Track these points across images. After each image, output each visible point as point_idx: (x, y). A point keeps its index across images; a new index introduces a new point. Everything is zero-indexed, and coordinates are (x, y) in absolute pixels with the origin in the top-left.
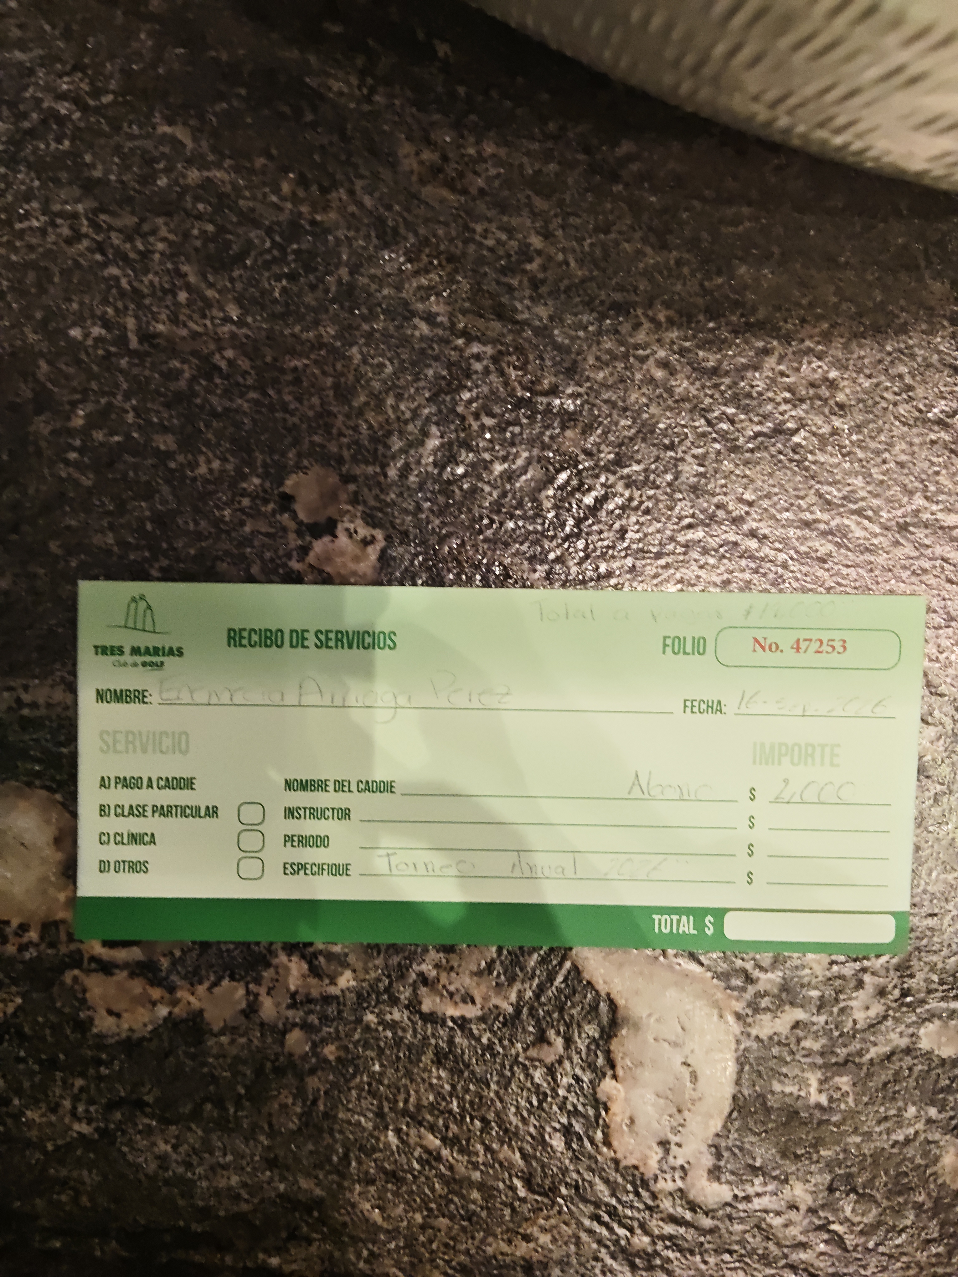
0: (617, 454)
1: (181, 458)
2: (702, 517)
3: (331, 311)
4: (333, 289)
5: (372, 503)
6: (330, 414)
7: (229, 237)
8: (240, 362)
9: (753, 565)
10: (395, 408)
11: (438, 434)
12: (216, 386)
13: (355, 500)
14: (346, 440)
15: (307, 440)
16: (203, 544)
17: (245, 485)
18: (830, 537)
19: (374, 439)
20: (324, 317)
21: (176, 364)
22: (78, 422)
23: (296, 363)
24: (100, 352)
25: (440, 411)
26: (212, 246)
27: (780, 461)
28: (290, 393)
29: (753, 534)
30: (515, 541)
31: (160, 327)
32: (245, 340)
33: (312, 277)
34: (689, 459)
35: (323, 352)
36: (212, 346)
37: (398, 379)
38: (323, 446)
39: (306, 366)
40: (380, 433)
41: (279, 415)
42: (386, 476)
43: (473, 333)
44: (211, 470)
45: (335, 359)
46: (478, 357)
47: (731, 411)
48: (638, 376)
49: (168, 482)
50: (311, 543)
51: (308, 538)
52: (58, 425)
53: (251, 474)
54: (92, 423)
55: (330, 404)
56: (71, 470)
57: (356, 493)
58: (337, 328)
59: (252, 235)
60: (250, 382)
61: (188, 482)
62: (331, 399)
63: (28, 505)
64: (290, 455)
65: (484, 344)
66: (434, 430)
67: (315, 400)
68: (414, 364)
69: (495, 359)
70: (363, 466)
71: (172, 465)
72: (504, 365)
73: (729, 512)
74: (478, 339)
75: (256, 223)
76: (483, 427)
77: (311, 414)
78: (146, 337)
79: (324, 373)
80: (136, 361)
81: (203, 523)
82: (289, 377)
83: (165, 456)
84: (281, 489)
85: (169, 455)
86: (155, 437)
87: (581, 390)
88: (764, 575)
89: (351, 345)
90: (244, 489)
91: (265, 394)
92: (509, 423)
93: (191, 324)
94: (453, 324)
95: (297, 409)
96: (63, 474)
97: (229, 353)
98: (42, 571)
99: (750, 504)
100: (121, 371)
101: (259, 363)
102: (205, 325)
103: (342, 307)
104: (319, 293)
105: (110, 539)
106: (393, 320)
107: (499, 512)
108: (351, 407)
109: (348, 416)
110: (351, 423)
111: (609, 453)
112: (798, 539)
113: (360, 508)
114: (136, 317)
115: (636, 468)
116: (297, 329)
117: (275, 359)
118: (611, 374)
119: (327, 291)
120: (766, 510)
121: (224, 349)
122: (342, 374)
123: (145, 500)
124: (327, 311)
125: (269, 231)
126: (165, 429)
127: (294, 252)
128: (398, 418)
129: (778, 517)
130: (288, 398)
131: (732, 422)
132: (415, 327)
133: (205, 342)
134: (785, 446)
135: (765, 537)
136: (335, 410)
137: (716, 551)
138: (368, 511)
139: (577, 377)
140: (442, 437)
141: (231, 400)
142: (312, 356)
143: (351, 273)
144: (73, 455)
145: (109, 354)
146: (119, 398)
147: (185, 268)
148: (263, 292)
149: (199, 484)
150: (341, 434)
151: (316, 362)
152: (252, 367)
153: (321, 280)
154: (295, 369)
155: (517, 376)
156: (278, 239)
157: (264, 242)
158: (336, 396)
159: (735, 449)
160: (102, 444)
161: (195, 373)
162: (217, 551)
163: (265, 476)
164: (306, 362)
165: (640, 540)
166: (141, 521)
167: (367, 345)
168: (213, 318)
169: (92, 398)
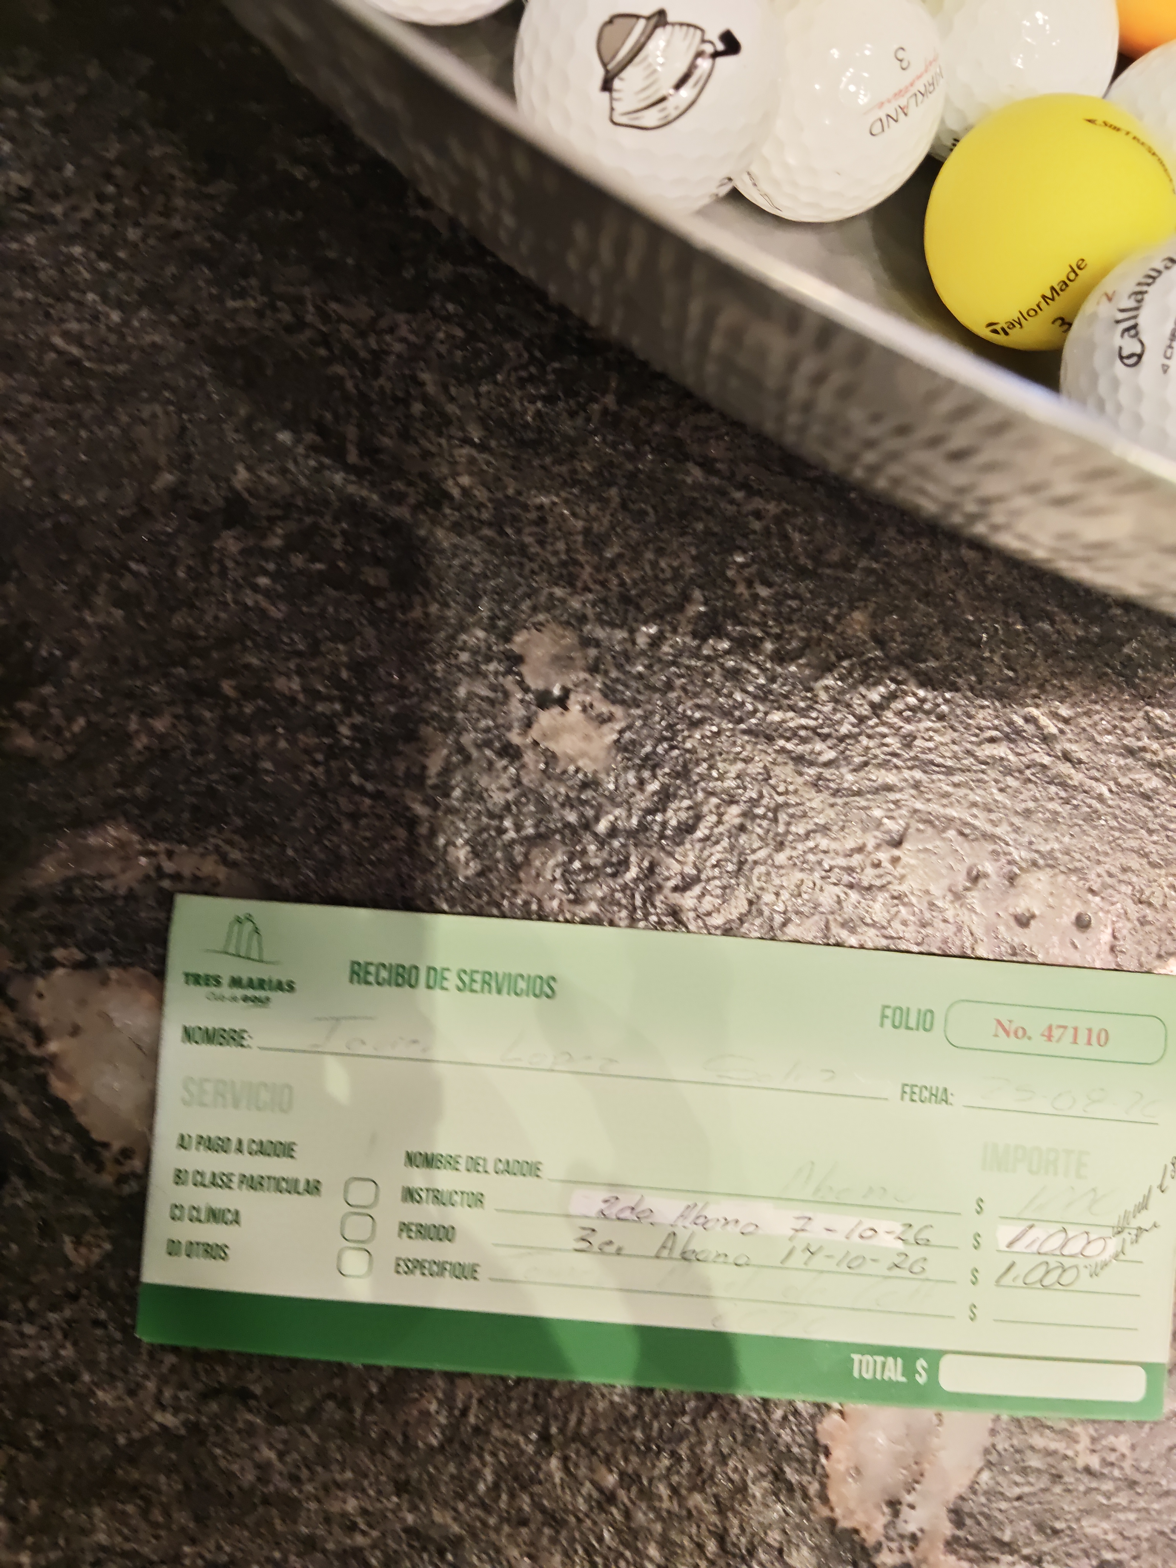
0: (913, 645)
1: (392, 597)
2: (1007, 729)
3: (591, 445)
4: (596, 417)
5: (614, 674)
6: (576, 562)
7: (481, 345)
8: (476, 492)
9: (1063, 794)
10: (654, 565)
11: (702, 599)
12: (445, 516)
13: (594, 669)
14: (591, 596)
15: (546, 591)
16: (407, 702)
17: (464, 637)
18: (1158, 770)
19: (625, 599)
20: (581, 449)
21: (399, 485)
22: (275, 542)
23: (544, 500)
24: (312, 463)
25: (707, 574)
26: (459, 353)
27: (1106, 674)
28: (530, 534)
29: (1066, 757)
30: (782, 736)
31: (386, 441)
32: (485, 467)
33: (572, 402)
34: (996, 659)
35: (575, 491)
36: (445, 470)
37: (661, 530)
38: (563, 601)
39: (554, 504)
40: (633, 592)
41: (513, 558)
42: (634, 643)
43: (755, 486)
44: (427, 615)
45: (590, 500)
46: (758, 515)
47: (1051, 608)
48: (945, 555)
49: (372, 623)
50: (536, 713)
51: (534, 708)
52: (251, 542)
53: (474, 625)
54: (291, 545)
55: (577, 551)
56: (260, 597)
57: (598, 660)
58: (595, 463)
59: (507, 346)
60: (485, 515)
61: (397, 625)
62: (579, 546)
63: (202, 633)
64: (524, 607)
65: (768, 502)
66: (697, 594)
67: (561, 546)
68: (683, 515)
69: (779, 520)
70: (608, 630)
71: (381, 604)
72: (789, 529)
73: (1039, 727)
74: (760, 493)
75: (514, 334)
76: (756, 597)
77: (553, 560)
78: (369, 450)
79: (574, 514)
80: (353, 478)
81: (410, 677)
82: (533, 515)
83: (373, 593)
84: (507, 646)
85: (378, 592)
86: (366, 569)
87: (875, 565)
88: (1076, 807)
89: (610, 485)
90: (465, 642)
91: (502, 533)
92: (787, 596)
93: (423, 442)
94: (733, 474)
95: (537, 554)
96: (250, 603)
97: (465, 480)
98: (207, 715)
99: (1066, 721)
100: (333, 487)
101: (499, 495)
102: (440, 445)
103: (604, 441)
104: (579, 421)
105: (295, 684)
106: (662, 462)
107: (763, 699)
108: (601, 557)
109: (597, 569)
110: (600, 577)
111: (903, 643)
112: (1120, 768)
113: (599, 678)
114: (359, 426)
115: (933, 664)
116: (548, 460)
117: (519, 493)
118: (915, 551)
119: (588, 420)
120: (1084, 730)
121: (458, 474)
122: (595, 519)
123: (344, 642)
124: (585, 443)
125: (529, 345)
126: (377, 561)
127: (554, 371)
128: (656, 577)
129: (1098, 739)
130: (528, 540)
131: (1053, 623)
132: (688, 473)
133: (438, 465)
134: (1112, 656)
135: (1080, 762)
136: (581, 558)
137: (1021, 772)
138: (608, 682)
139: (873, 550)
140: (705, 604)
141: (461, 535)
142: (563, 494)
143: (619, 402)
144: (263, 581)
145: (321, 467)
146: (328, 518)
147: (426, 376)
148: (513, 414)
149: (410, 629)
150: (586, 589)
151: (566, 501)
152: (490, 500)
153: (583, 407)
154: (541, 507)
155: (802, 541)
156: (538, 354)
157: (520, 356)
158: (585, 544)
159: (1053, 654)
160: (301, 572)
161: (421, 498)
162: (423, 711)
163: (491, 627)
164: (556, 499)
165: (930, 749)
166: (335, 666)
167: (629, 487)
168: (450, 437)
169: (296, 516)
